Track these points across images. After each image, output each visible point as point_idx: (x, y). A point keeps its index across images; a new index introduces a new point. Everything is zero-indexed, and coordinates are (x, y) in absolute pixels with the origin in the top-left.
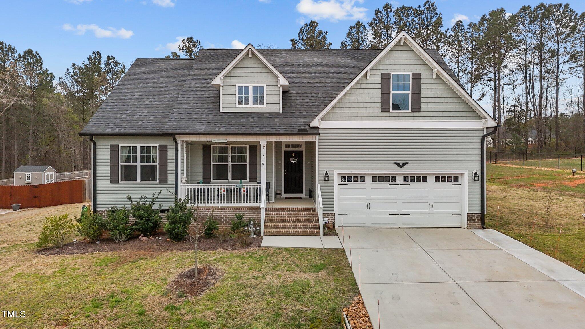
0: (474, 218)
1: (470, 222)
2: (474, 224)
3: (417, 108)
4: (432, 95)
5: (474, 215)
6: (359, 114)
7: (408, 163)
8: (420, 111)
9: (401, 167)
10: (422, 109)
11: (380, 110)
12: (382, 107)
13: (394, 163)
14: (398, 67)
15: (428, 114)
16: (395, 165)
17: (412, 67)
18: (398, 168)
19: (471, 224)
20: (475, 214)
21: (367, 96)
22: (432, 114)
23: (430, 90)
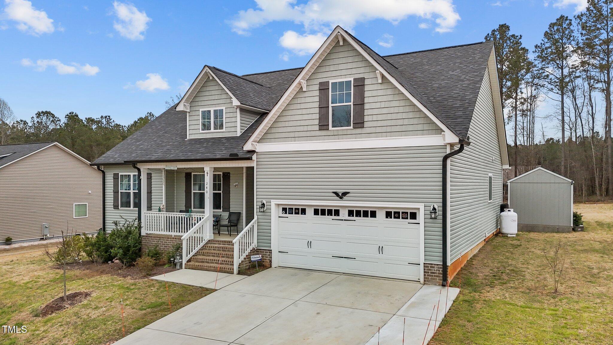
0: (434, 270)
1: (428, 275)
2: (434, 279)
3: (360, 124)
4: (378, 105)
5: (433, 266)
6: (297, 134)
7: (348, 193)
8: (364, 127)
9: (341, 198)
10: (366, 124)
11: (317, 128)
12: (320, 125)
13: (334, 193)
14: (338, 73)
15: (373, 130)
16: (334, 195)
17: (354, 72)
18: (338, 198)
19: (430, 277)
20: (435, 264)
21: (304, 112)
22: (379, 130)
23: (375, 100)
